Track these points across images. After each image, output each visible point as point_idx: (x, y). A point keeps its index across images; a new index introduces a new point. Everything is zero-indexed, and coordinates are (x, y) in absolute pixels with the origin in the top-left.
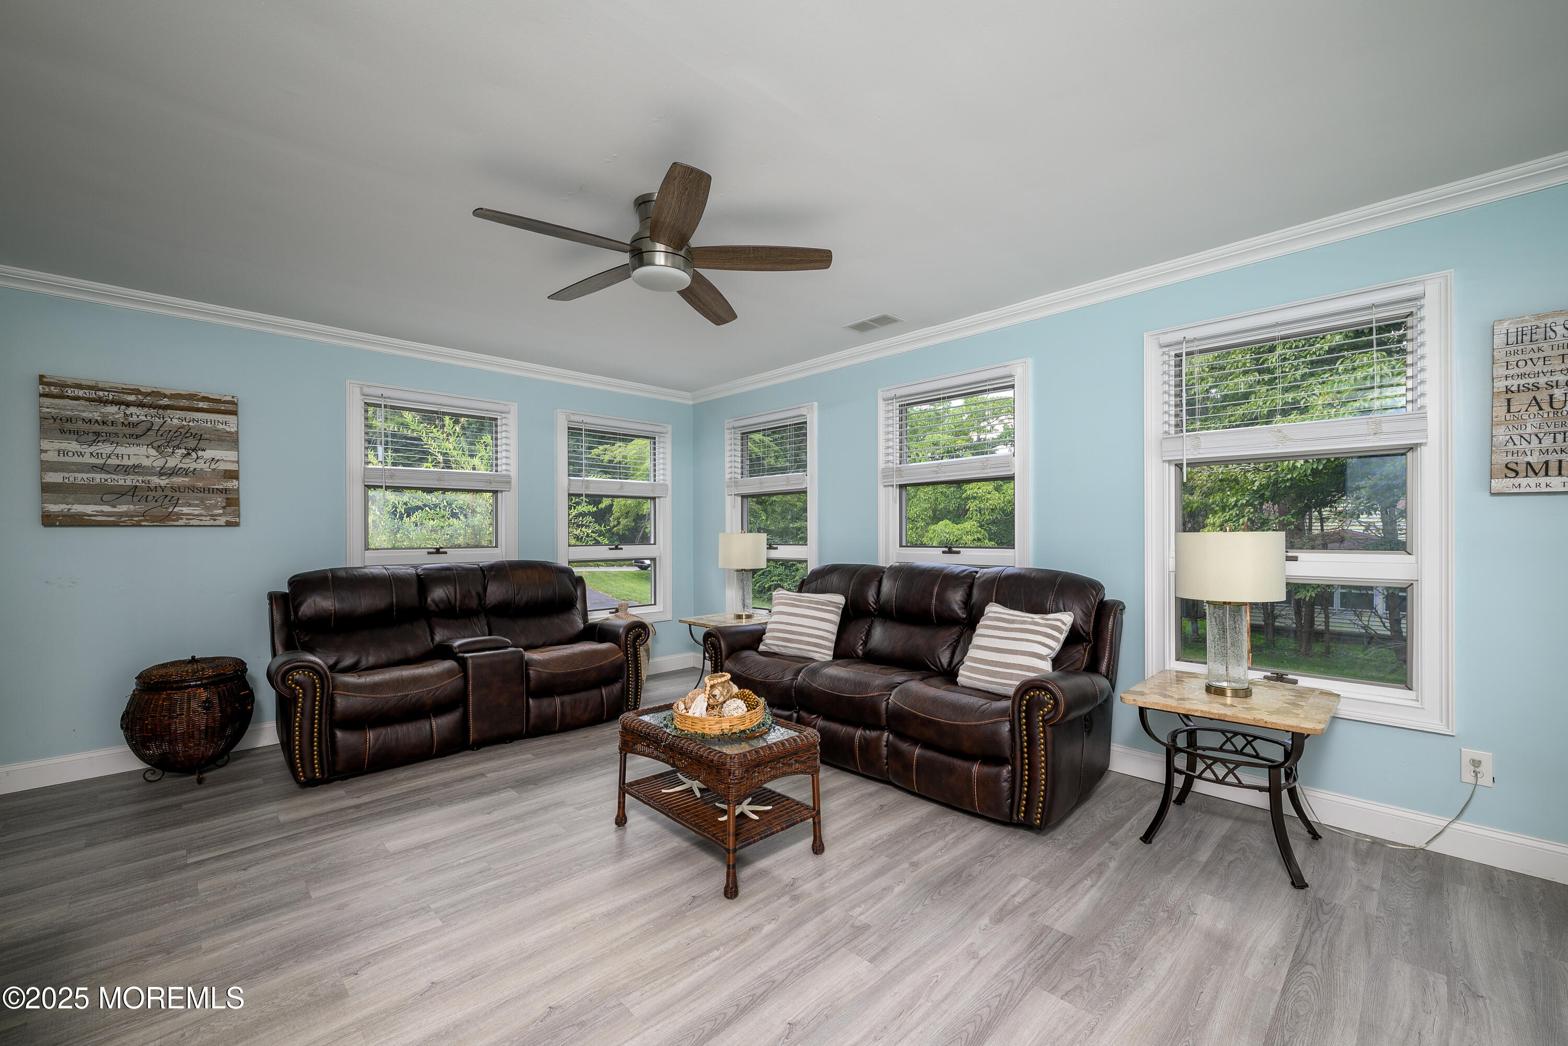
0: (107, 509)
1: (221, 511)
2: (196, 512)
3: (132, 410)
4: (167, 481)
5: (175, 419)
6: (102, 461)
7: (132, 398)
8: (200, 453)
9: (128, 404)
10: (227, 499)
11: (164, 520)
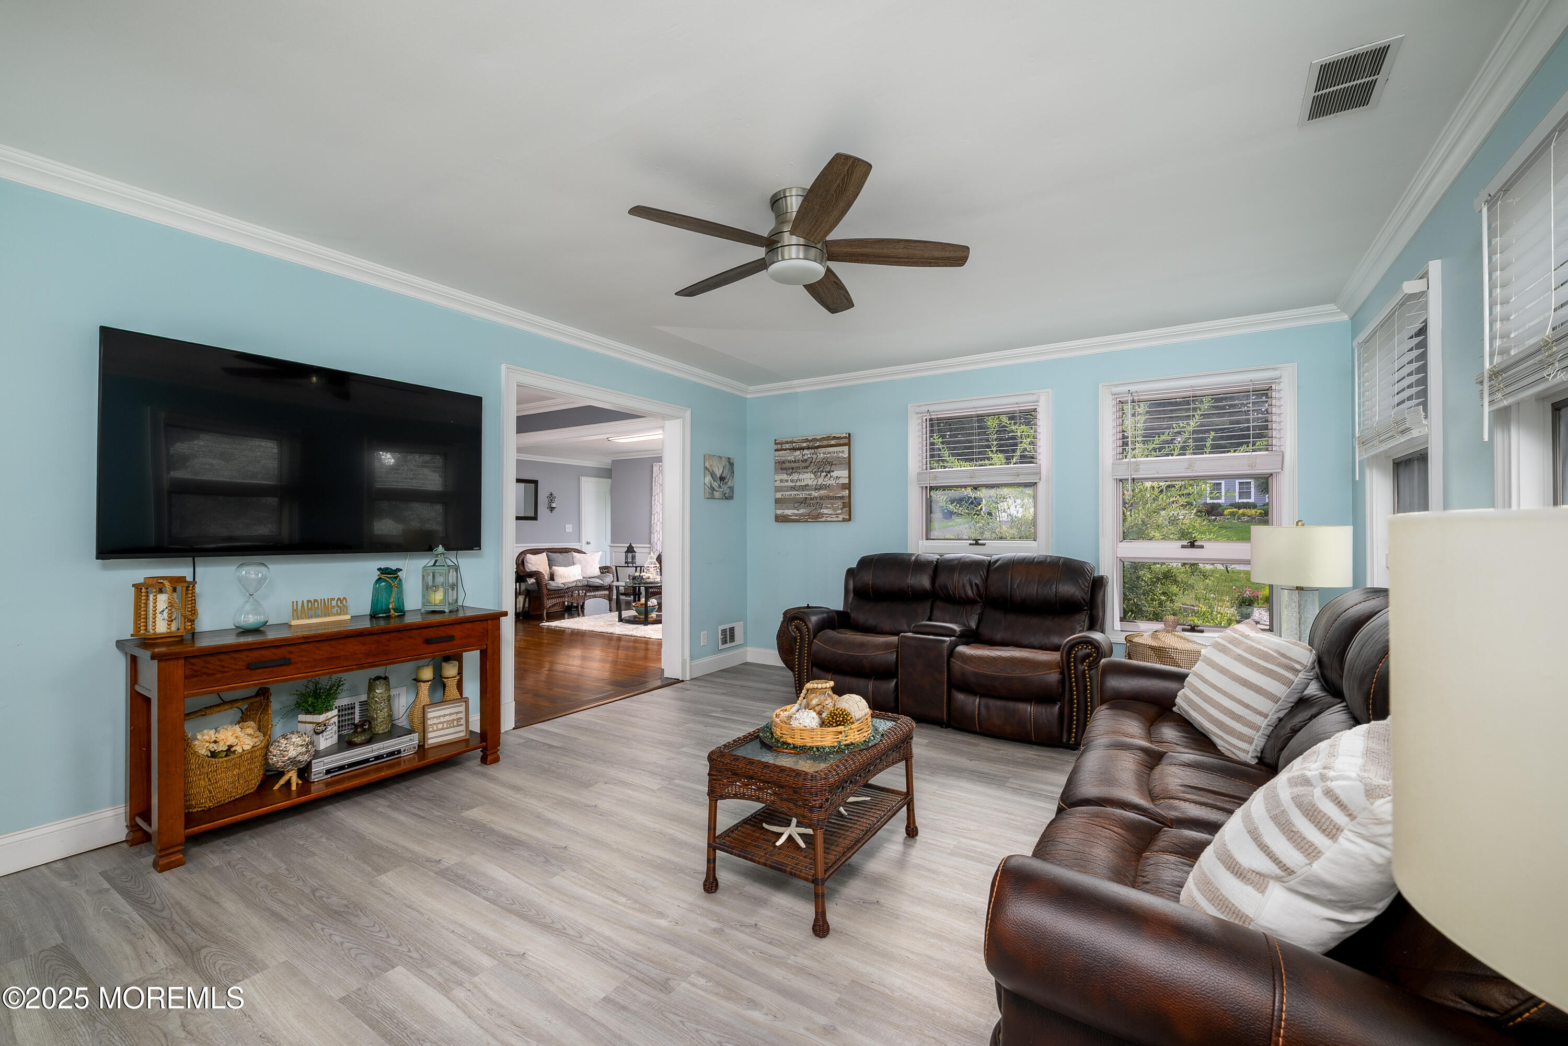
0: (796, 512)
1: (840, 511)
2: (830, 513)
3: (805, 451)
4: (818, 493)
5: (822, 454)
6: (794, 484)
7: (805, 445)
8: (832, 474)
9: (803, 449)
10: (843, 503)
11: (816, 518)
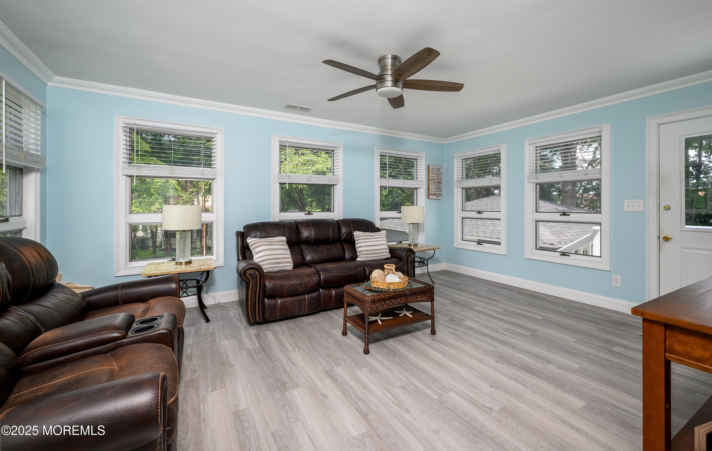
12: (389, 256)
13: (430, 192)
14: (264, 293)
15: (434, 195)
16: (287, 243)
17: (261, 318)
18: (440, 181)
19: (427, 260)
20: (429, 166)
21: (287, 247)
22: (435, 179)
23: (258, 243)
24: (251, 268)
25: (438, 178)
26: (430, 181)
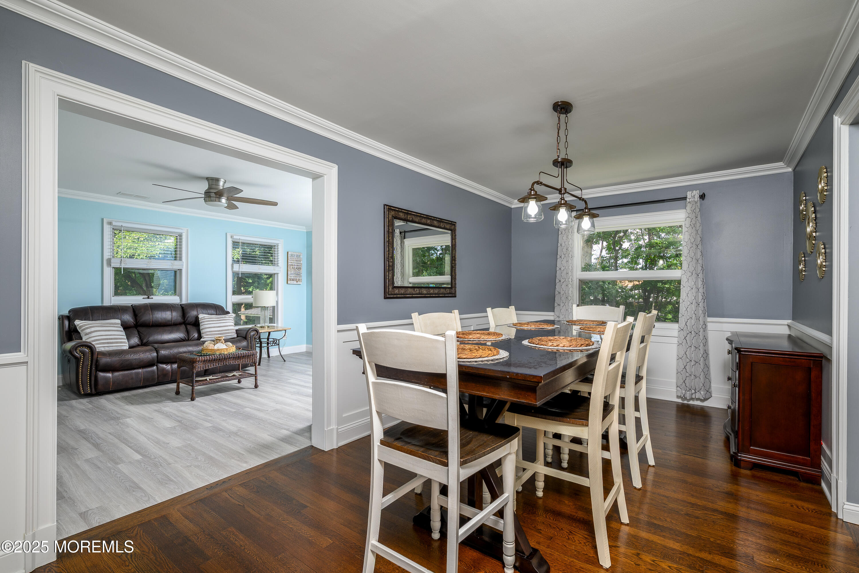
12: (235, 336)
13: (289, 277)
14: (97, 366)
15: (293, 280)
16: (122, 325)
17: (93, 390)
18: (300, 267)
19: (279, 340)
20: (288, 253)
21: (122, 329)
22: (295, 265)
23: (88, 324)
24: (83, 346)
25: (298, 264)
26: (289, 267)
